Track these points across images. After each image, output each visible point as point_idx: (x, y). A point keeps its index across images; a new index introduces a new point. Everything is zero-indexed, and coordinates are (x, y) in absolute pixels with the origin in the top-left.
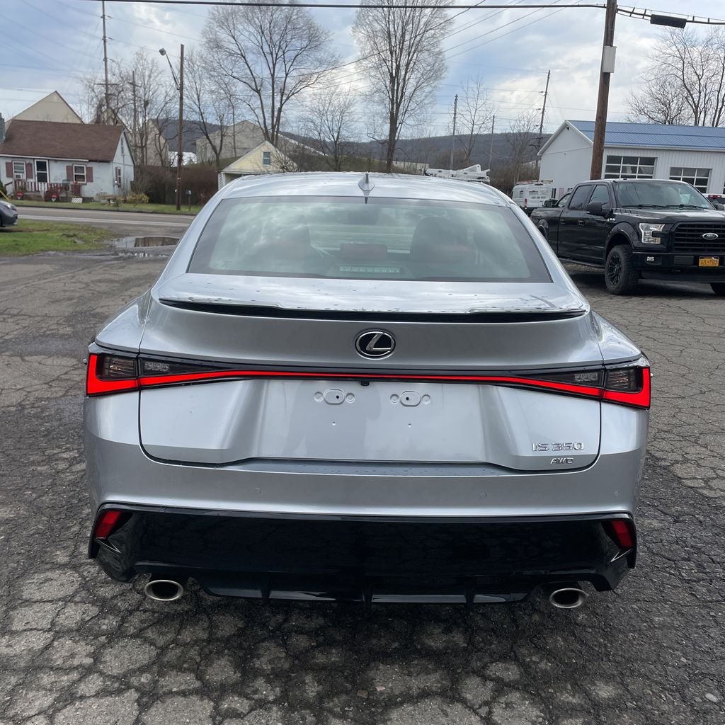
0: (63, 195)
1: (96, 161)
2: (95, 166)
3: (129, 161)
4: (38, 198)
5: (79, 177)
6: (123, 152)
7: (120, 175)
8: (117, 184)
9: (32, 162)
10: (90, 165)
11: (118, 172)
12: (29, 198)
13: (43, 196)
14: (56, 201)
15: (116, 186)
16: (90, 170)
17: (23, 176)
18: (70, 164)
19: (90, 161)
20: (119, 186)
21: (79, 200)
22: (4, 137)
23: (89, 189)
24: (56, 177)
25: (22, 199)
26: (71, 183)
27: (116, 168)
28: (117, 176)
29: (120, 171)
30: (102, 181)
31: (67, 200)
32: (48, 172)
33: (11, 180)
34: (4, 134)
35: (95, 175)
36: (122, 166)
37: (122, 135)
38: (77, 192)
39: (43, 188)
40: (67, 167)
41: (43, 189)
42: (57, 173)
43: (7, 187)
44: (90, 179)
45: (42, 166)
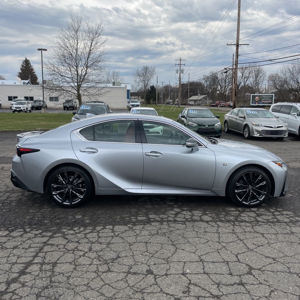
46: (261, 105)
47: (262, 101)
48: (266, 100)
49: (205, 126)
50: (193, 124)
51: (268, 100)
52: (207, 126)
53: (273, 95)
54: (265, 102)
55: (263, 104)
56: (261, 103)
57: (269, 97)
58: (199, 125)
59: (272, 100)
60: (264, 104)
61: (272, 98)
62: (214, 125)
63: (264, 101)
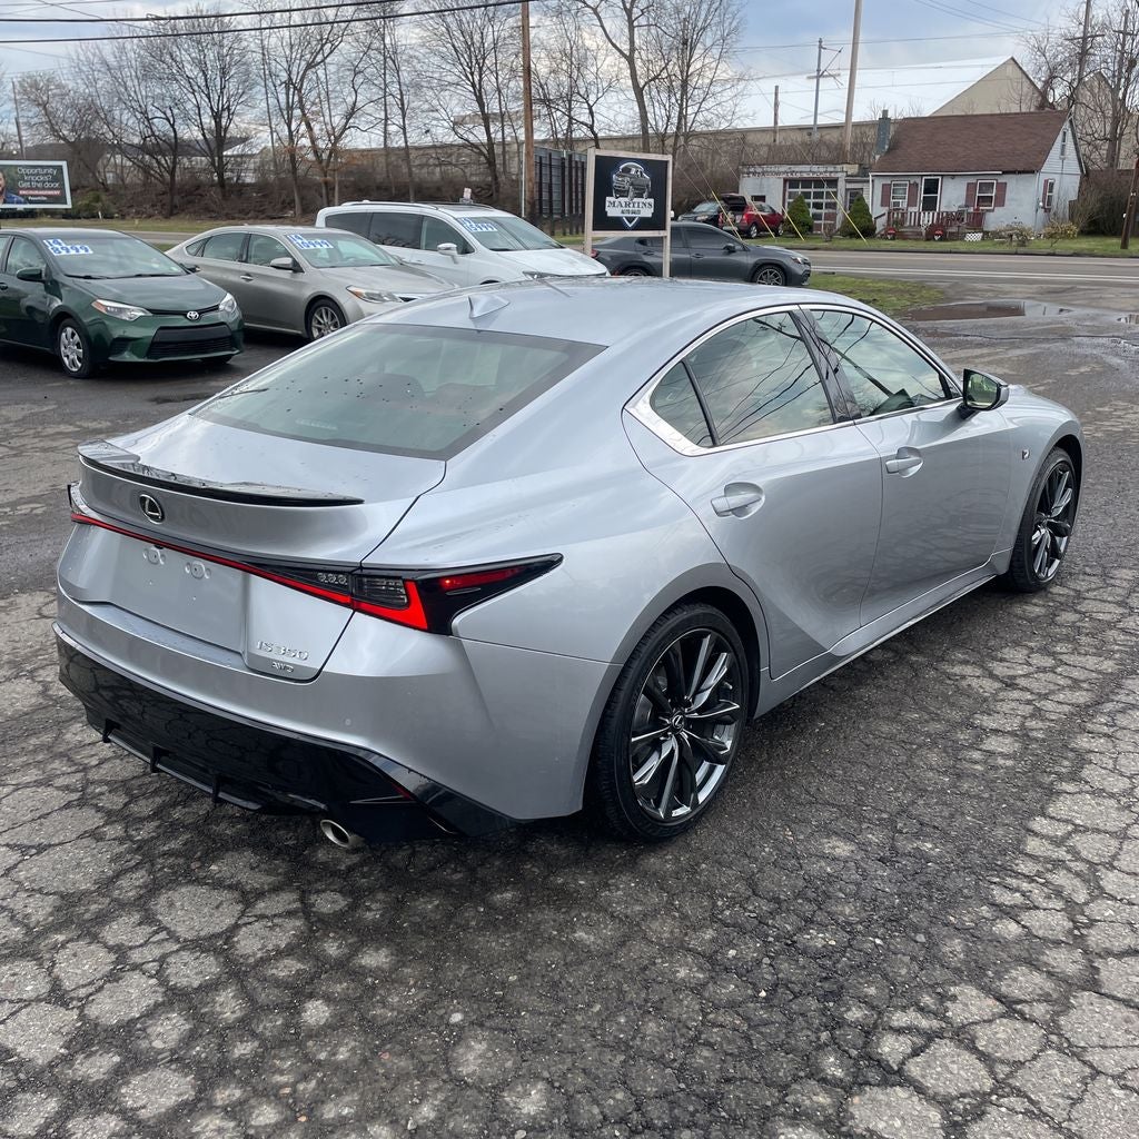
0: (954, 230)
1: (1013, 172)
2: (1011, 180)
3: (1073, 166)
4: (917, 236)
5: (984, 199)
6: (1063, 153)
7: (1051, 191)
8: (1043, 207)
9: (918, 180)
10: (1002, 180)
11: (1050, 186)
12: (904, 237)
13: (924, 232)
14: (940, 240)
15: (1041, 211)
16: (1002, 187)
17: (903, 204)
18: (973, 180)
19: (1004, 173)
20: (1047, 210)
21: (978, 236)
22: (887, 147)
23: (996, 219)
24: (950, 202)
25: (893, 239)
26: (971, 210)
27: (1046, 181)
28: (1044, 194)
29: (1052, 185)
30: (1020, 204)
31: (959, 236)
32: (938, 195)
33: (885, 210)
34: (887, 142)
35: (1008, 195)
36: (1057, 177)
37: (1067, 124)
38: (977, 222)
39: (927, 219)
40: (968, 184)
41: (926, 222)
42: (952, 196)
43: (878, 220)
44: (1001, 202)
45: (932, 187)
46: (20, 207)
47: (22, 189)
48: (37, 188)
49: (184, 314)
50: (121, 310)
51: (44, 189)
52: (193, 315)
53: (60, 168)
54: (37, 196)
55: (25, 203)
56: (16, 198)
57: (47, 174)
58: (156, 312)
59: (62, 188)
60: (31, 202)
61: (58, 178)
62: (216, 308)
63: (28, 189)
